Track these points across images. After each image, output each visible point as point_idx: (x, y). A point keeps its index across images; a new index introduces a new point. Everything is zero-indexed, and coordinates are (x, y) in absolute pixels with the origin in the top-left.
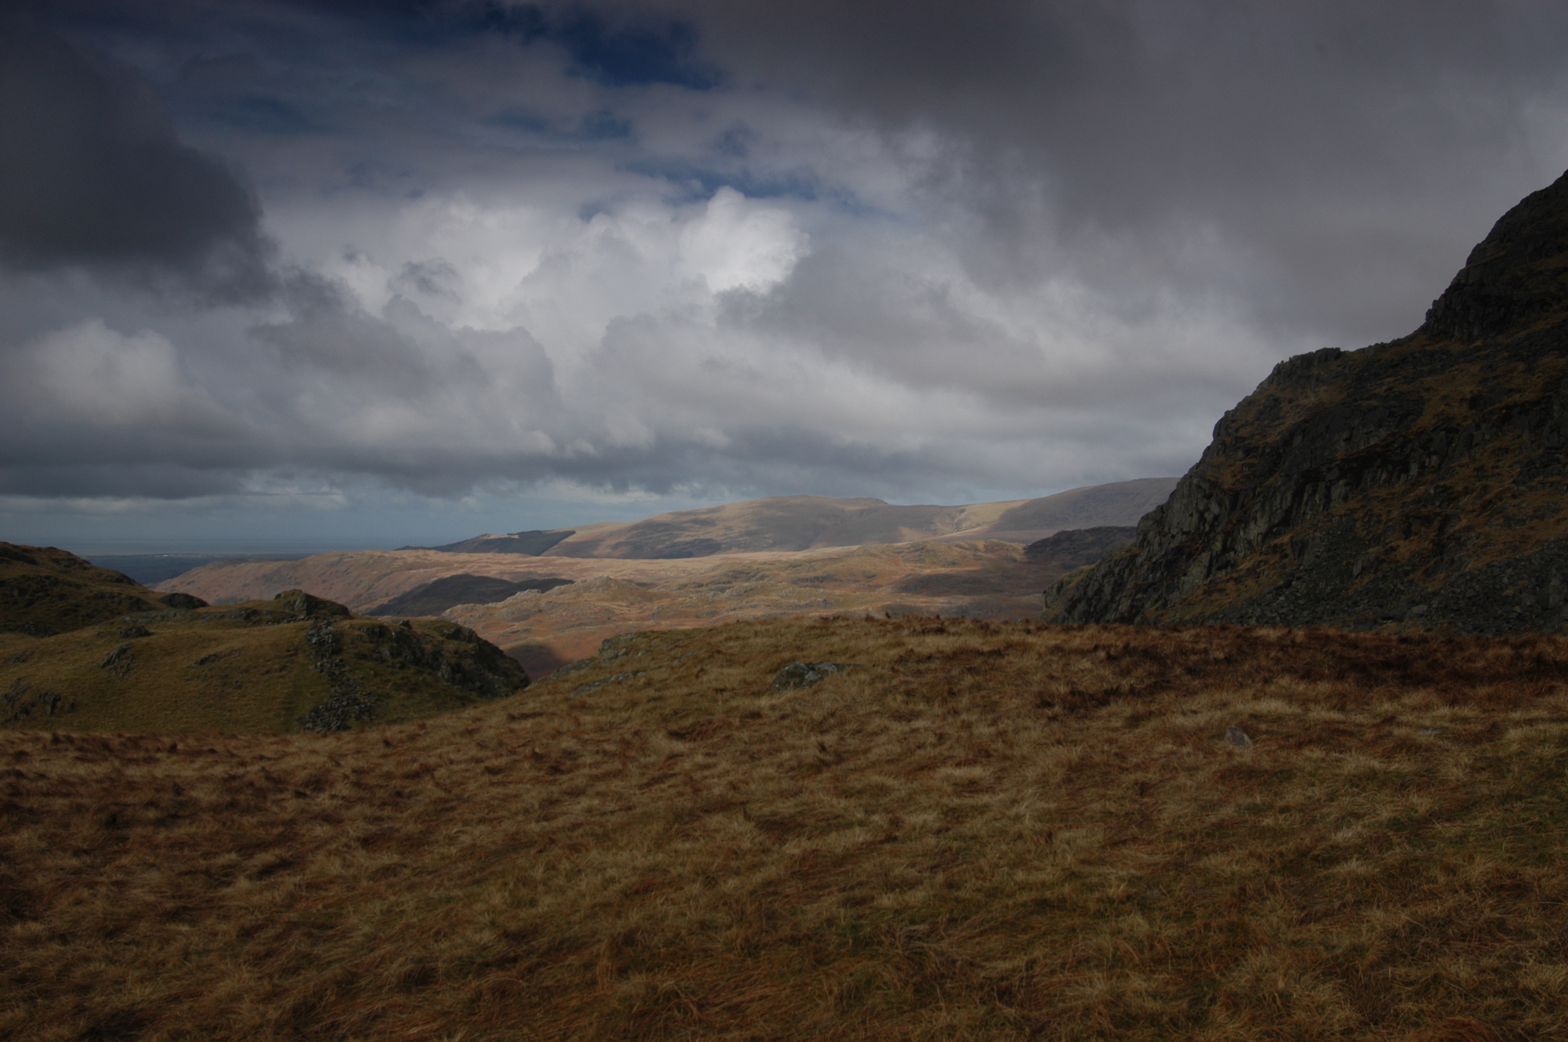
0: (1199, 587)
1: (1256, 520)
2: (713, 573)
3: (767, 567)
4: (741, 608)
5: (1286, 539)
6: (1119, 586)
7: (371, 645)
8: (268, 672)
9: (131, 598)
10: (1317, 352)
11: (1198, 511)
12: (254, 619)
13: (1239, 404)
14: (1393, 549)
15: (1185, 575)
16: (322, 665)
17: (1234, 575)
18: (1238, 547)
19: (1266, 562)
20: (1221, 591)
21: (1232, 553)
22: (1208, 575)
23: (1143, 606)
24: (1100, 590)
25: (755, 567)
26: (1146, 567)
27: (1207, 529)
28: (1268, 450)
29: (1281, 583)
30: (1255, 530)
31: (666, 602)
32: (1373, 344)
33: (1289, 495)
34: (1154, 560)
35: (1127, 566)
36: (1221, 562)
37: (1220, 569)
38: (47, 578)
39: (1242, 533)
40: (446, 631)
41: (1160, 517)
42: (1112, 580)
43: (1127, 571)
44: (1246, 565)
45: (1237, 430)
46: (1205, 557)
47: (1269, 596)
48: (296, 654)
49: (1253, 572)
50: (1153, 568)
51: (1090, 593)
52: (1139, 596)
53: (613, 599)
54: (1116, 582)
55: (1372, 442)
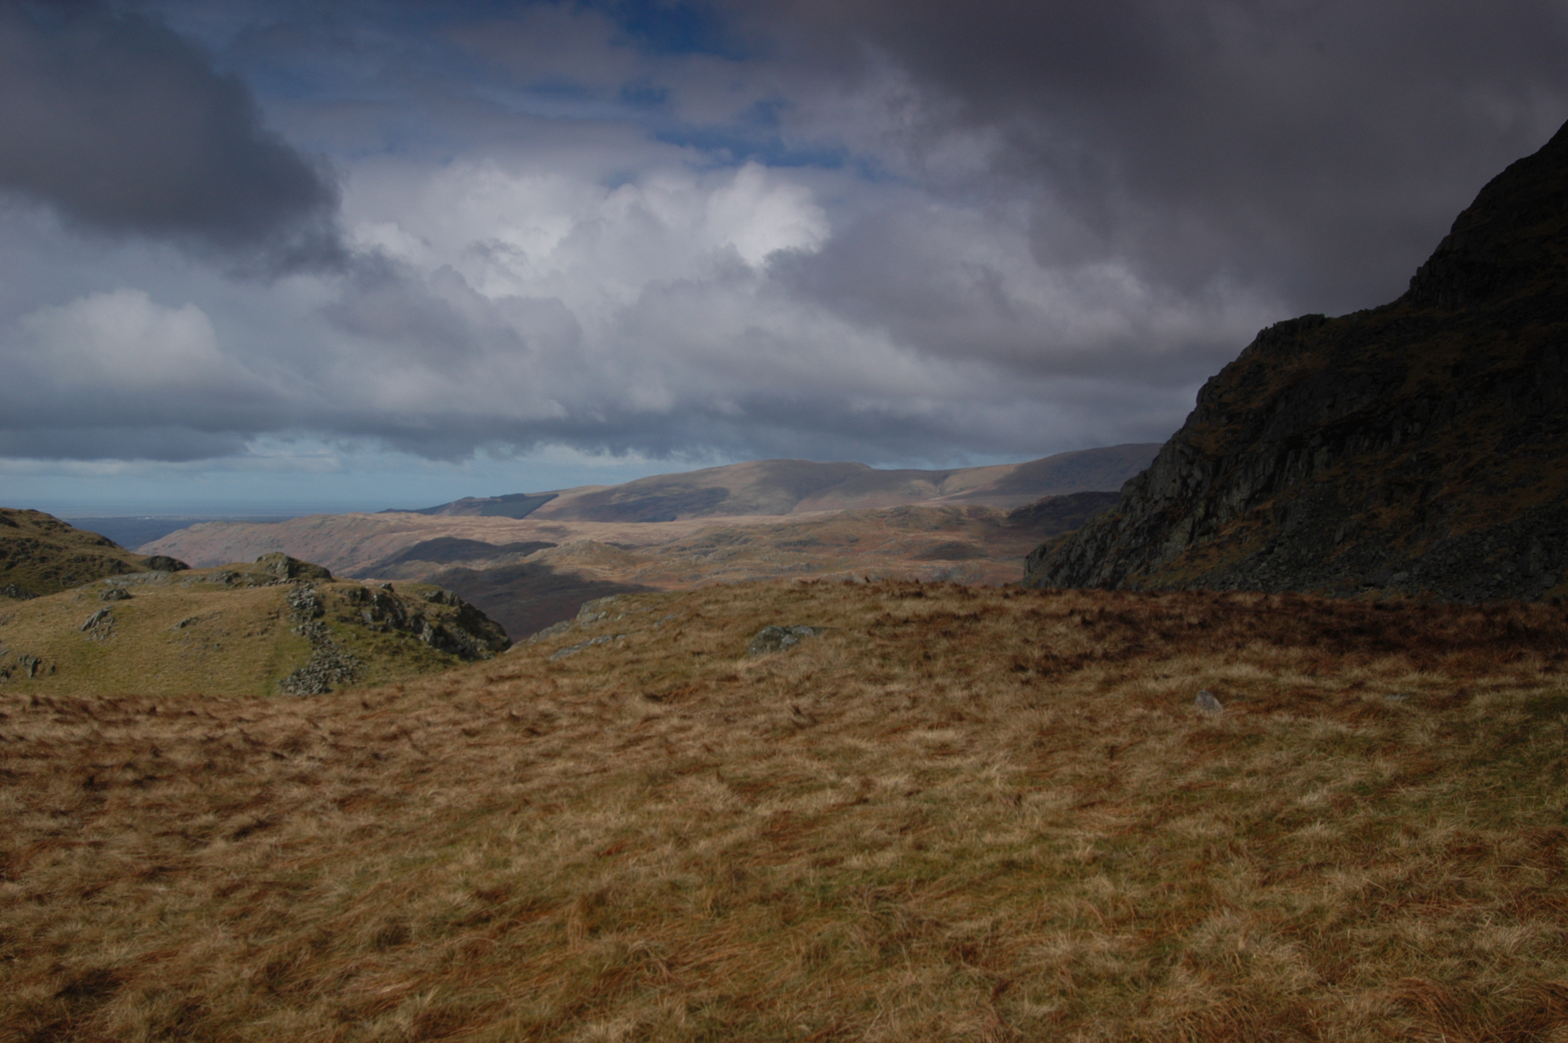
0: (1181, 553)
1: (1238, 486)
2: (696, 537)
3: (750, 530)
4: (724, 572)
5: (1268, 505)
6: (1101, 551)
7: (354, 609)
8: (249, 635)
9: (112, 560)
10: (1302, 318)
11: (1181, 477)
12: (235, 581)
13: (1223, 370)
14: (1375, 516)
15: (1167, 540)
16: (303, 628)
17: (1217, 541)
18: (1221, 513)
19: (1248, 528)
20: (1204, 556)
21: (1215, 519)
22: (1190, 541)
23: (1125, 571)
24: (1083, 555)
25: (739, 530)
26: (1128, 532)
27: (1190, 495)
28: (1251, 416)
29: (1263, 549)
30: (1238, 497)
31: (649, 566)
32: (1357, 310)
33: (1272, 462)
34: (1137, 525)
35: (1110, 532)
36: (1203, 528)
37: (1202, 535)
38: (28, 540)
39: (1224, 499)
40: (428, 594)
41: (1143, 482)
42: (1095, 545)
43: (1110, 536)
44: (1228, 531)
45: (1220, 396)
46: (1187, 523)
47: (1252, 562)
48: (278, 617)
49: (1236, 538)
50: (1136, 535)
51: (1073, 559)
52: (1121, 561)
53: (596, 562)
54: (1098, 547)
55: (1355, 409)
